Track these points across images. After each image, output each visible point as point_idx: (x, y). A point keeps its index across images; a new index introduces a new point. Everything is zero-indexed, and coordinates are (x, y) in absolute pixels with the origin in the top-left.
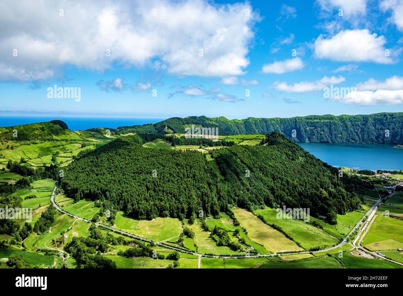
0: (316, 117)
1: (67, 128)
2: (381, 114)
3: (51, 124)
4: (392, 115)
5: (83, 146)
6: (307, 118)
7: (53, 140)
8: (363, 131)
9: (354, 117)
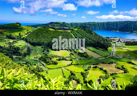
0: (90, 23)
1: (21, 25)
2: (108, 22)
3: (16, 24)
4: (111, 22)
5: (28, 31)
6: (88, 23)
7: (18, 29)
8: (103, 26)
9: (101, 23)
